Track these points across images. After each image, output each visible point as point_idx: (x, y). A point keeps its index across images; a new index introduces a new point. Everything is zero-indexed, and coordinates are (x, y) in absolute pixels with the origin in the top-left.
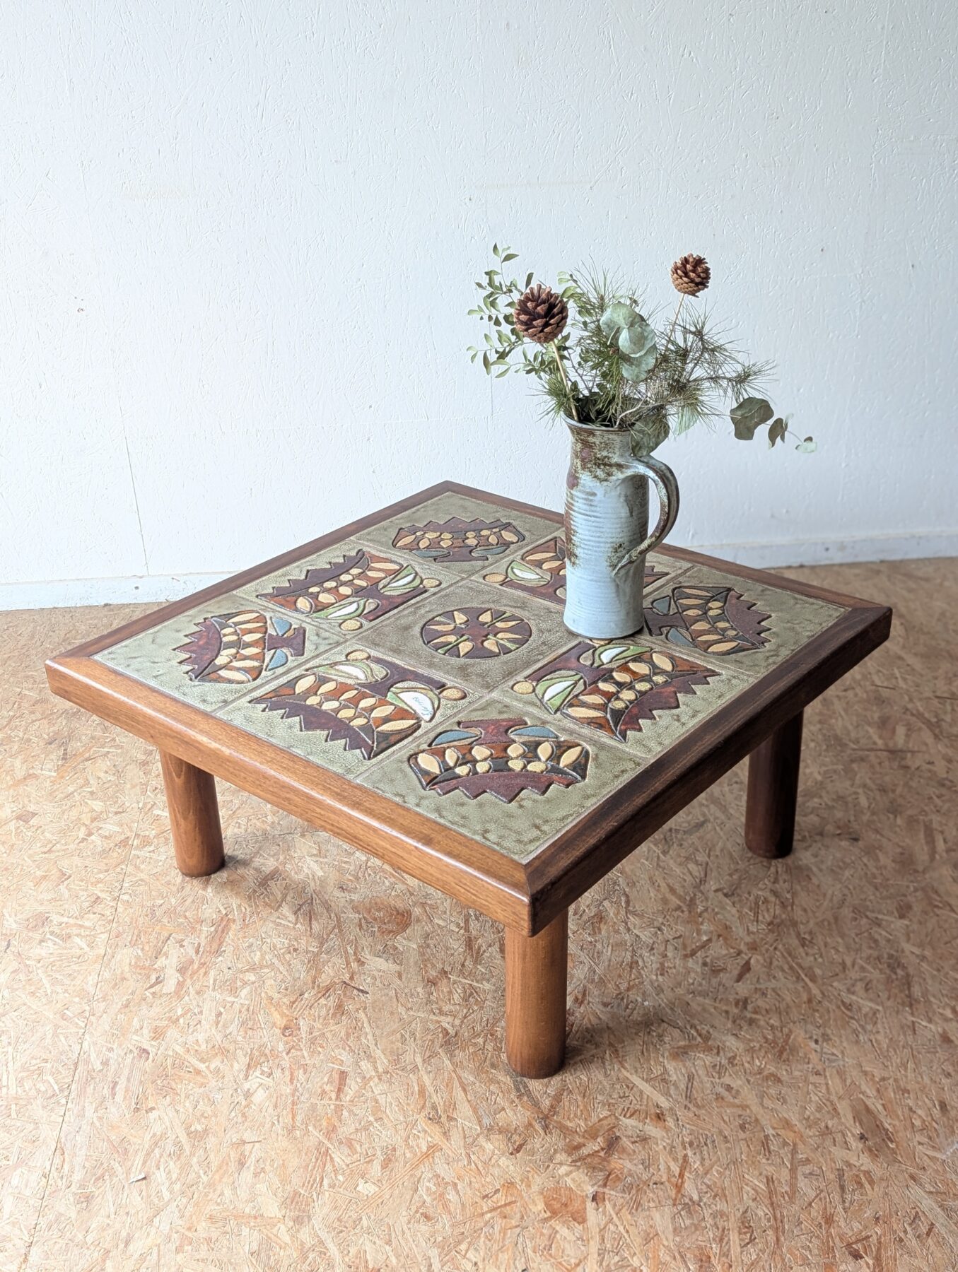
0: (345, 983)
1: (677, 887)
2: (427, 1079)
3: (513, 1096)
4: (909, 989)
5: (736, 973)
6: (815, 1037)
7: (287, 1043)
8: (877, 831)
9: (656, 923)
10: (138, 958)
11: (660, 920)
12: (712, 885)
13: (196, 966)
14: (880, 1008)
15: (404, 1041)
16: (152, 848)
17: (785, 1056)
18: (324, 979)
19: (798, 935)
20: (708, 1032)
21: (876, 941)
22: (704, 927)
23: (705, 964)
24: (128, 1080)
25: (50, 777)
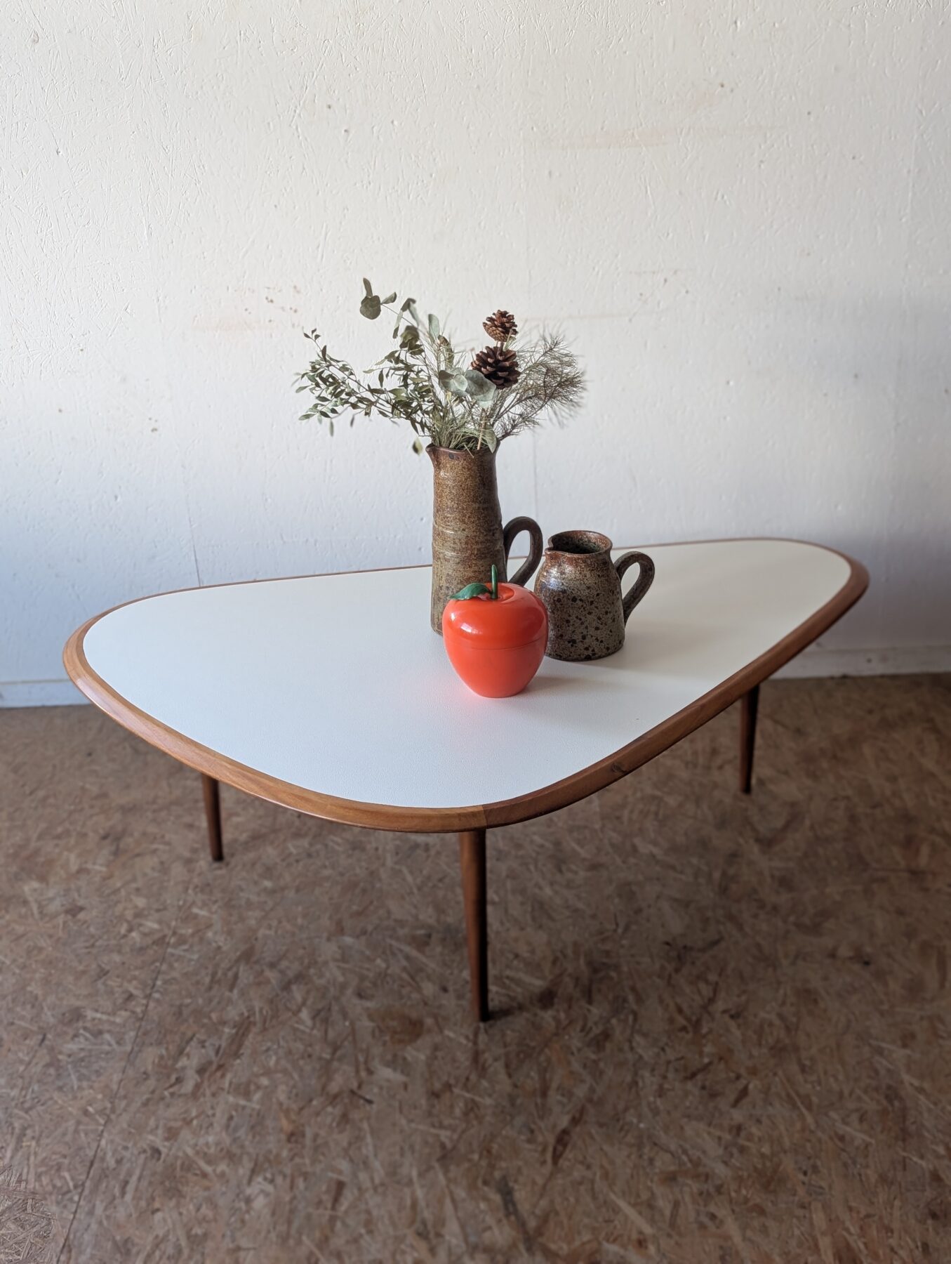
0: (352, 1092)
1: (685, 1007)
2: (420, 1193)
3: (501, 1214)
4: (904, 1122)
5: (732, 1097)
6: (804, 1168)
7: (291, 1150)
8: (889, 955)
9: (660, 1044)
10: (161, 1057)
11: (665, 1040)
12: (720, 1005)
13: (214, 1067)
14: (873, 1141)
15: (402, 1155)
16: (186, 947)
17: (772, 1187)
18: (334, 1087)
19: (799, 1061)
20: (699, 1158)
21: (877, 1072)
22: (708, 1049)
23: (703, 1088)
24: (139, 1179)
25: (100, 872)
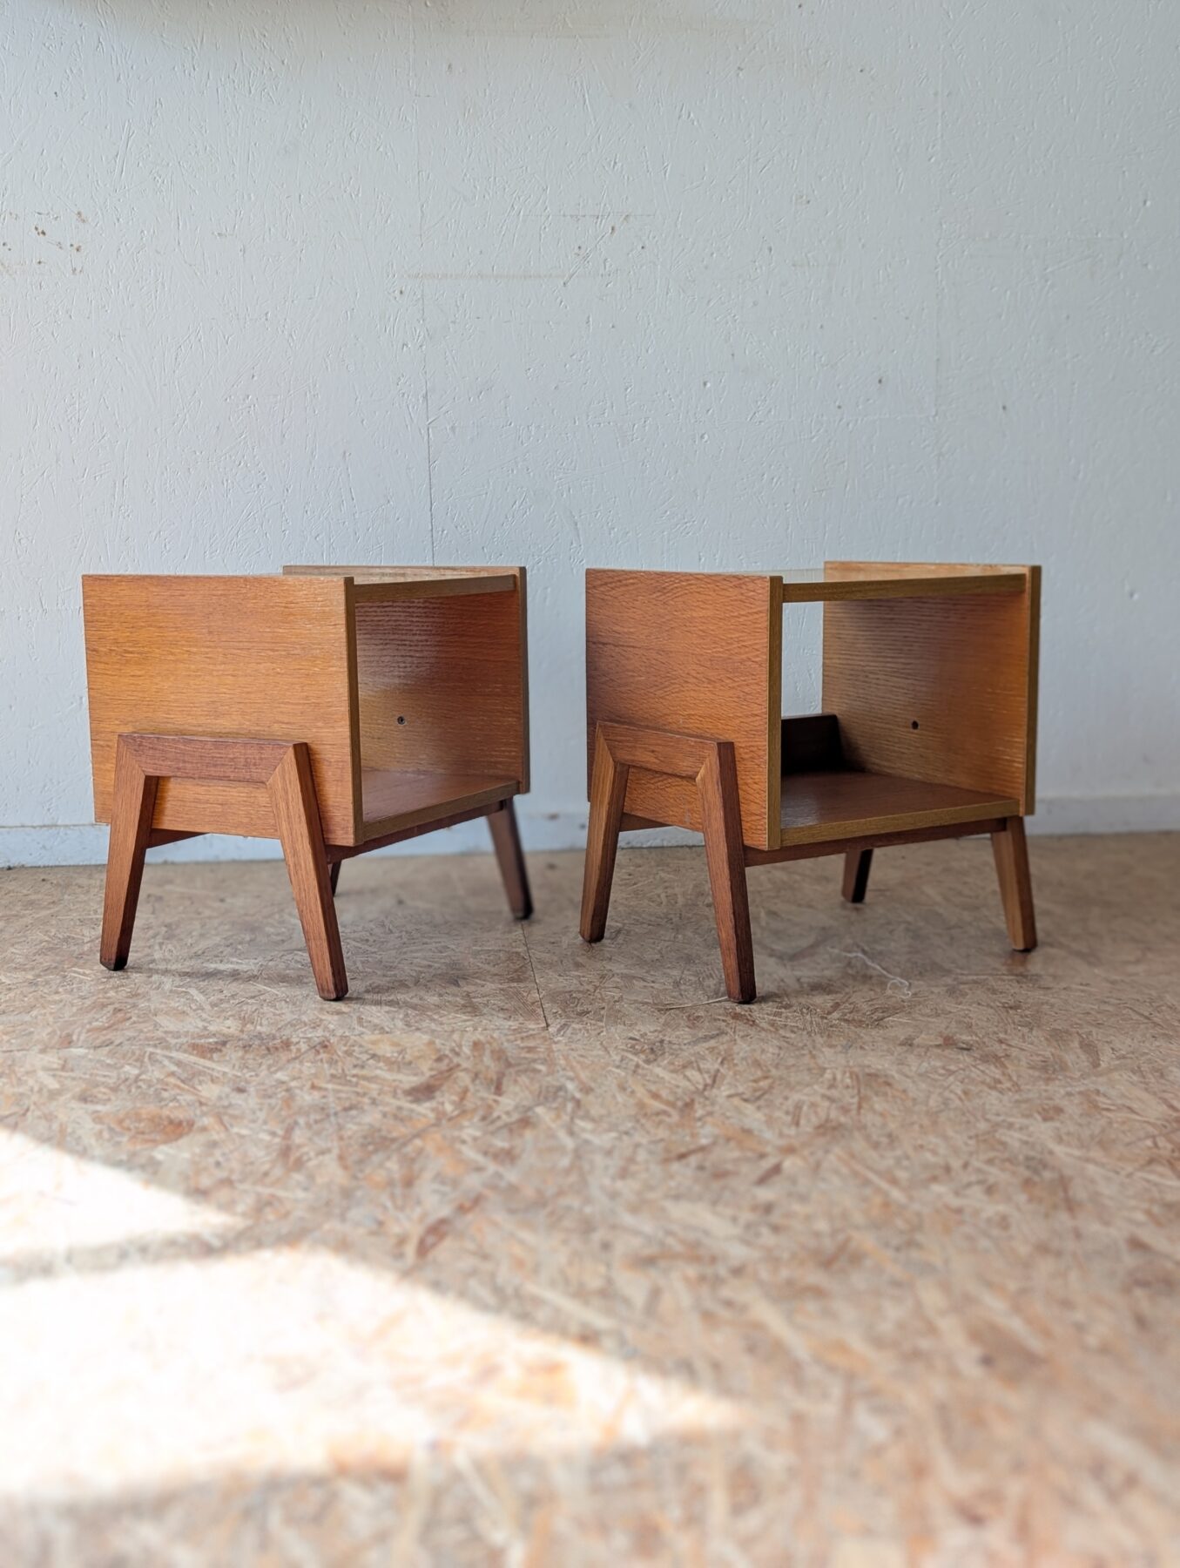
1: (664, 1093)
4: (1066, 1190)
5: (754, 1176)
8: (1002, 1042)
9: (622, 1128)
11: (629, 1125)
12: (723, 1091)
14: (1015, 1212)
17: (837, 1266)
19: (868, 1138)
20: (698, 1239)
21: (1005, 1145)
22: (707, 1131)
23: (701, 1168)
